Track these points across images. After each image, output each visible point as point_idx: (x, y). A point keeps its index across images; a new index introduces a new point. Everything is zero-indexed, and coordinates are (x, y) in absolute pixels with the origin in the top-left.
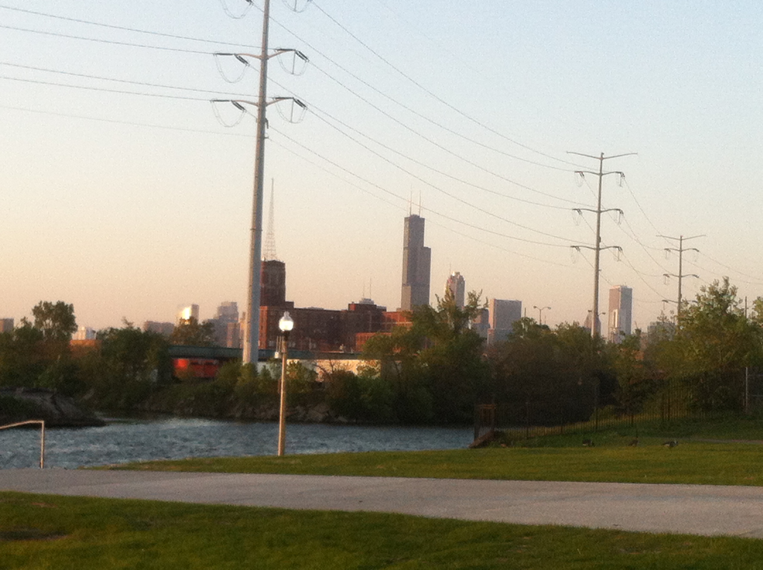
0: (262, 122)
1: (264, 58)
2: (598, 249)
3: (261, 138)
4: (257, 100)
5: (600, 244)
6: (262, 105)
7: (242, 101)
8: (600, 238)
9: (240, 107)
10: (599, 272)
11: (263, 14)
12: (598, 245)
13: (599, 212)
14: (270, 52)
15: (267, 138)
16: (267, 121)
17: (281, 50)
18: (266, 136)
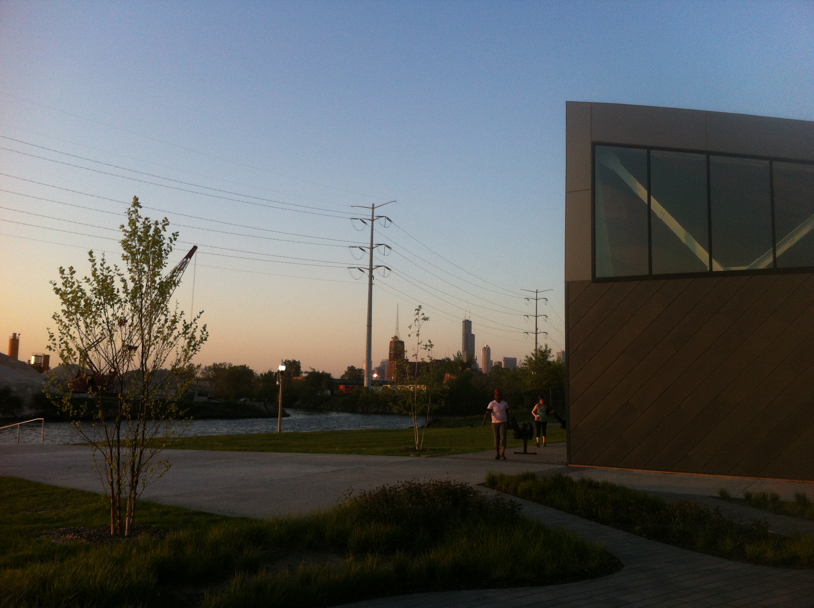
0: (371, 277)
1: (372, 248)
2: (536, 334)
3: (371, 284)
4: (368, 267)
5: (537, 331)
6: (371, 270)
7: (362, 268)
8: (537, 328)
9: (362, 271)
10: (537, 344)
11: (370, 228)
12: (536, 332)
13: (536, 316)
14: (374, 246)
15: (374, 284)
16: (373, 277)
17: (378, 244)
18: (373, 283)
